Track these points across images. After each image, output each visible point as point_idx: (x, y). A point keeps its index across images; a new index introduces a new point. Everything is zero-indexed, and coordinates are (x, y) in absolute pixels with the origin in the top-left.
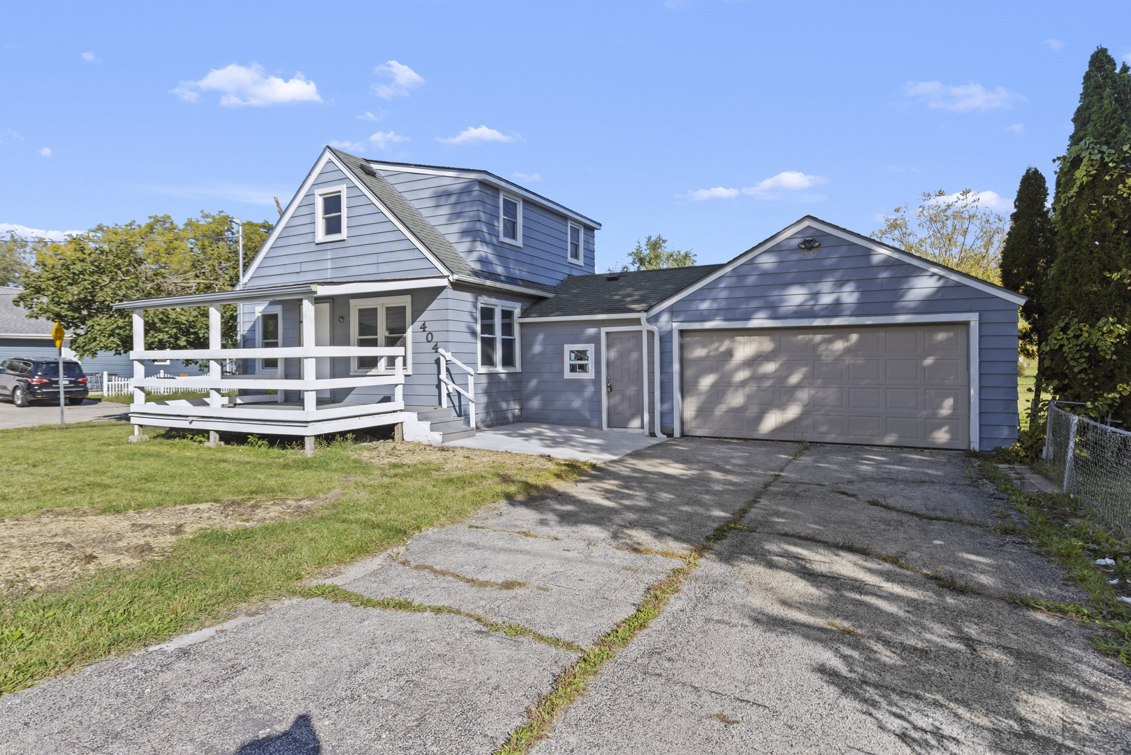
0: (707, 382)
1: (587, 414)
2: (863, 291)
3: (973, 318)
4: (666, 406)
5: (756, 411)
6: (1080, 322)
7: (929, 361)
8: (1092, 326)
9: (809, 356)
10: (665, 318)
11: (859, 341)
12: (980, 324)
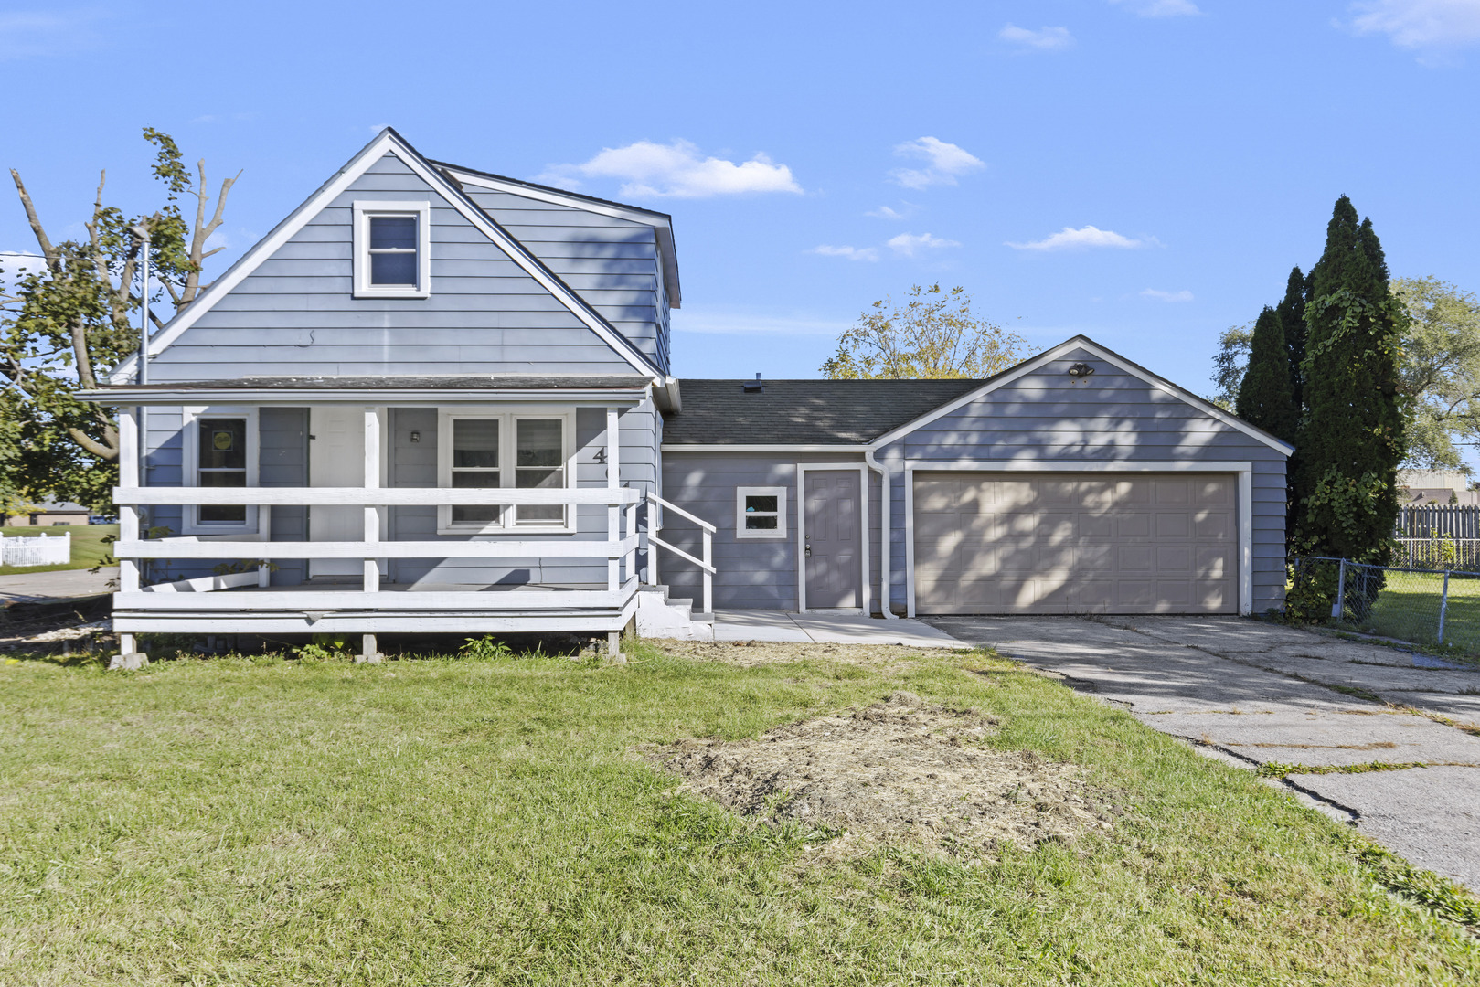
0: (949, 542)
1: (774, 592)
2: (1141, 431)
3: (1245, 468)
4: (898, 576)
5: (1014, 578)
6: (1344, 477)
7: (1201, 516)
8: (1358, 481)
9: (1071, 509)
10: (893, 455)
11: (1131, 492)
12: (1253, 474)
